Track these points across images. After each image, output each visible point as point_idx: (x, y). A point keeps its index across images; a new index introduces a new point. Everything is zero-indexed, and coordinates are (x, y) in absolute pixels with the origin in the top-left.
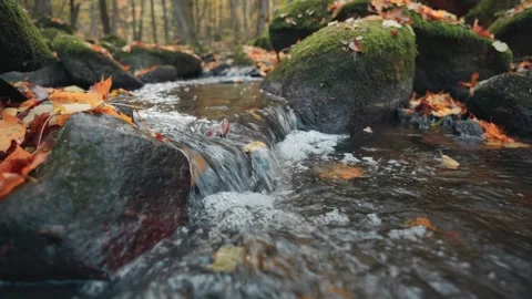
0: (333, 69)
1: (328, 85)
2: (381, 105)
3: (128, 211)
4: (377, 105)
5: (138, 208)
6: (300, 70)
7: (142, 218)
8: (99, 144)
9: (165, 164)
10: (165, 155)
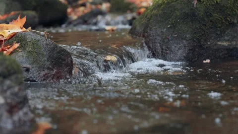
0: (178, 13)
1: (174, 26)
2: (225, 44)
3: (50, 66)
4: (219, 43)
5: (54, 67)
6: (156, 15)
7: (55, 71)
8: (38, 41)
9: (62, 55)
10: (62, 51)
